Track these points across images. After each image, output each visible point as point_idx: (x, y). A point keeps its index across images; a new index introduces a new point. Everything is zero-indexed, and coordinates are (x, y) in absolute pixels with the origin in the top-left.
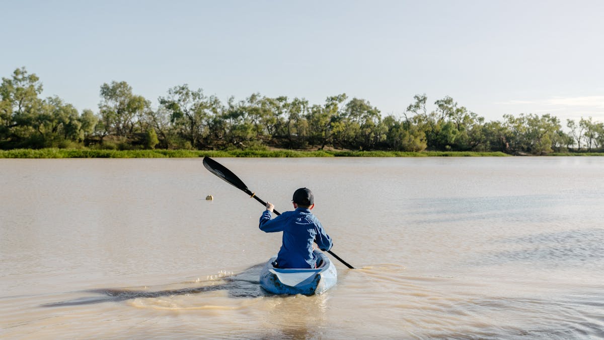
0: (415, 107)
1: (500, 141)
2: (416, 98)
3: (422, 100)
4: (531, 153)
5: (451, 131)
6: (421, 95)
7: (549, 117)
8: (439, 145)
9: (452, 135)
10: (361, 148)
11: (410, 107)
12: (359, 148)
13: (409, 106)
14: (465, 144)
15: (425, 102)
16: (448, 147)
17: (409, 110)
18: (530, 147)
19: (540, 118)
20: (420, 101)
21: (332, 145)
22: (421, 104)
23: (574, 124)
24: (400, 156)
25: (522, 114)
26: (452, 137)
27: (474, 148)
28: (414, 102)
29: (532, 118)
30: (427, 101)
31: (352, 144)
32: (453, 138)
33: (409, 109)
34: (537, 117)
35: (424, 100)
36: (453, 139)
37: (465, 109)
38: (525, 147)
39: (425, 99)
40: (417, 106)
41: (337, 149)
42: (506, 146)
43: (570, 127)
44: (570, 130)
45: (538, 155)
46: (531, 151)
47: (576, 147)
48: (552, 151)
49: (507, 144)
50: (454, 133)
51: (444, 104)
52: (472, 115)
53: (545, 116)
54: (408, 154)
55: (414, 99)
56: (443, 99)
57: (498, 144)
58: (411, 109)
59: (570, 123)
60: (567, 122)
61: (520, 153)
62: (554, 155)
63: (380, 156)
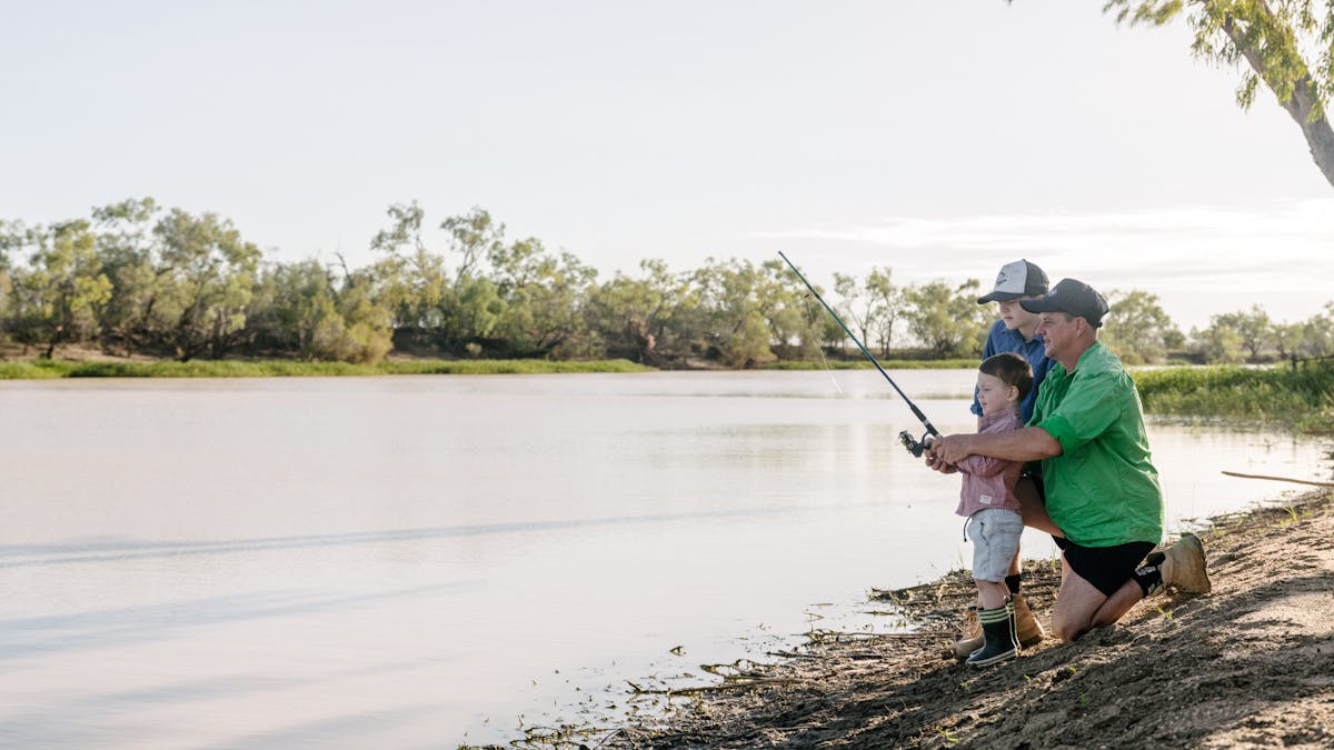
0: (393, 237)
1: (630, 332)
2: (394, 214)
3: (411, 219)
4: (720, 363)
5: (485, 305)
6: (405, 204)
7: (779, 268)
8: (453, 342)
9: (488, 314)
10: (180, 351)
11: (380, 238)
12: (176, 353)
13: (377, 234)
14: (526, 339)
15: (418, 225)
16: (472, 347)
17: (377, 246)
18: (719, 347)
19: (757, 267)
20: (405, 221)
21: (98, 345)
22: (409, 230)
23: (853, 285)
24: (288, 375)
25: (711, 259)
26: (487, 322)
27: (556, 351)
28: (390, 225)
29: (736, 271)
30: (423, 222)
31: (165, 339)
32: (489, 324)
33: (379, 241)
34: (749, 266)
35: (416, 217)
36: (490, 327)
37: (538, 245)
38: (704, 345)
39: (418, 215)
40: (400, 236)
41: (111, 354)
42: (645, 343)
43: (843, 293)
44: (841, 298)
45: (737, 368)
46: (718, 356)
47: (851, 345)
48: (773, 357)
49: (651, 339)
50: (493, 309)
51: (471, 229)
52: (565, 260)
53: (768, 265)
54: (317, 369)
55: (387, 216)
56: (465, 217)
57: (623, 337)
58: (384, 244)
59: (842, 283)
60: (834, 281)
61: (690, 362)
62: (781, 368)
63: (213, 375)
